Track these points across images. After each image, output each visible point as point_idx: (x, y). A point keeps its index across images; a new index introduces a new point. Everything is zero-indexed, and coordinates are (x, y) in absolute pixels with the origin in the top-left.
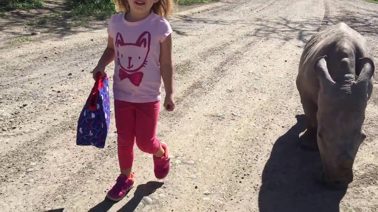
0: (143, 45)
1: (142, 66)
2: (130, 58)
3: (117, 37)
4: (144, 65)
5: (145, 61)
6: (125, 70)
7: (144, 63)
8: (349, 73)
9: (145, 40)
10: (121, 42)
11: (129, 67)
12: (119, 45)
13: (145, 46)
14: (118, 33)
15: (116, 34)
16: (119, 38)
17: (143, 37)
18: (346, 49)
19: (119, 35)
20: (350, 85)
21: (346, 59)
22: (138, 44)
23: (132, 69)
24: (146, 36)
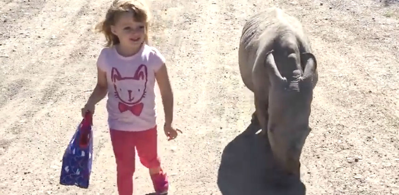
0: (141, 78)
1: (143, 97)
2: (130, 92)
3: (112, 72)
4: (144, 96)
5: (145, 92)
6: (126, 103)
7: (144, 94)
8: (296, 69)
9: (142, 73)
10: (117, 76)
11: (130, 100)
12: (116, 80)
13: (143, 78)
14: (113, 68)
15: (111, 68)
16: (115, 73)
17: (140, 71)
18: (291, 44)
19: (114, 70)
20: (297, 81)
21: (293, 55)
22: (136, 77)
23: (133, 102)
24: (143, 69)
